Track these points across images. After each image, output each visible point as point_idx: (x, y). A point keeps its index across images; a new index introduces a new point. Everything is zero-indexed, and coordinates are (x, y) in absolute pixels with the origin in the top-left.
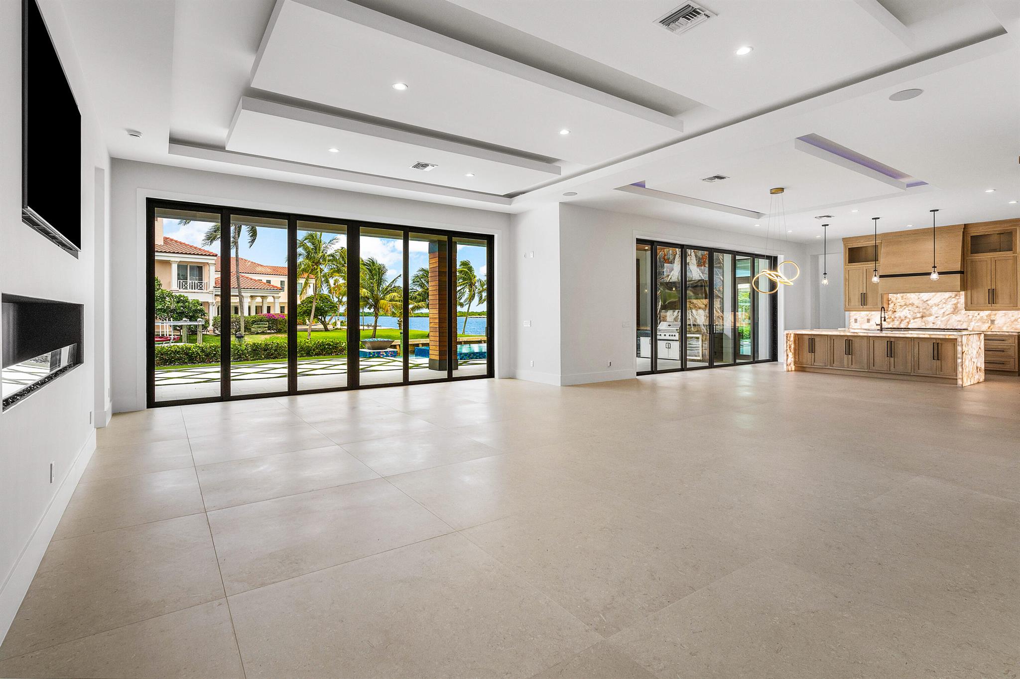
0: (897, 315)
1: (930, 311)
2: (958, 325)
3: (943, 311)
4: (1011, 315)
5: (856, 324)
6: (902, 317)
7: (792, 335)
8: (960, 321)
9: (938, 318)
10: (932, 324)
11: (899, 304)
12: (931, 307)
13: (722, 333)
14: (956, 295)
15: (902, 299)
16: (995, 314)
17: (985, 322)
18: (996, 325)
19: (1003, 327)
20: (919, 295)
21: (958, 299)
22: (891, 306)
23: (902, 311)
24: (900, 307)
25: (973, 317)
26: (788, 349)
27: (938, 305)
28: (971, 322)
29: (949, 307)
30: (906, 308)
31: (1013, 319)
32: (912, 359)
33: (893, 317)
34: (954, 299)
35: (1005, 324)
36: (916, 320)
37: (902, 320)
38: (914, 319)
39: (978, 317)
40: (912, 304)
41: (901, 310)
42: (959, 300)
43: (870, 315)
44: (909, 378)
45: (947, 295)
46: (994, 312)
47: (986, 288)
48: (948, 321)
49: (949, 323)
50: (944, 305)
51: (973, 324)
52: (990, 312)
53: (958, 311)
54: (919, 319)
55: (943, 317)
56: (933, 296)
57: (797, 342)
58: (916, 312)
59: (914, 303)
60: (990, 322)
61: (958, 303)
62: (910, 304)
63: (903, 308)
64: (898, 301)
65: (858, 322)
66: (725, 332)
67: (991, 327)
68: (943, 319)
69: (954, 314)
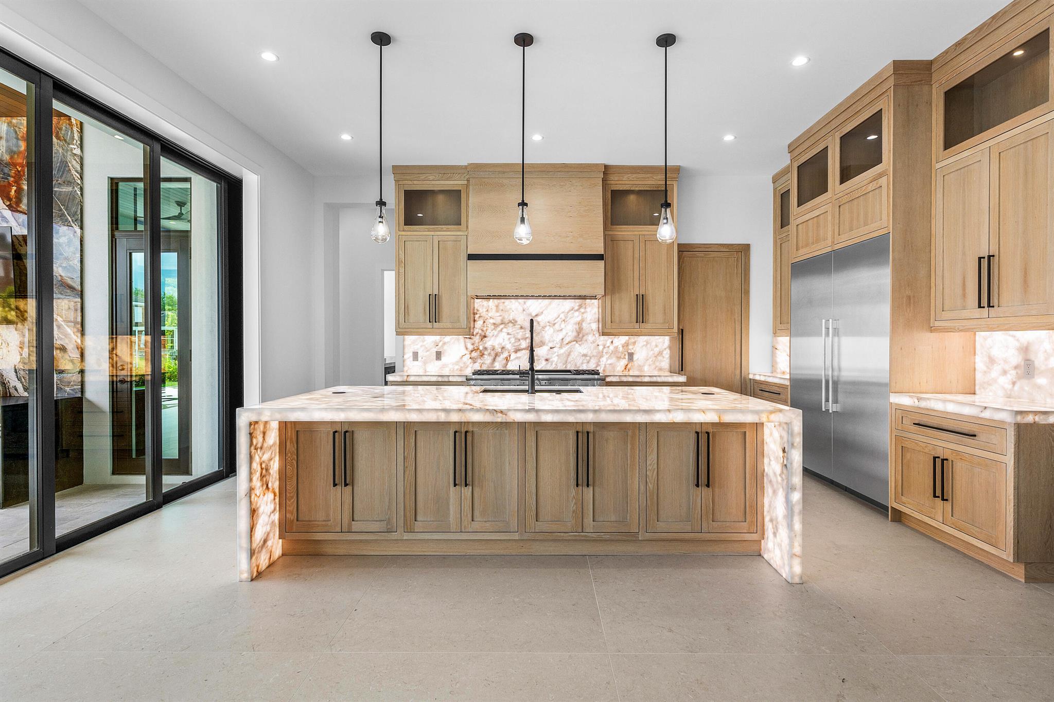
0: (489, 343)
1: (542, 337)
2: (582, 363)
3: (561, 335)
4: (654, 344)
5: (416, 362)
6: (497, 347)
7: (275, 425)
8: (585, 355)
9: (555, 349)
10: (544, 363)
11: (492, 321)
12: (544, 327)
13: (80, 400)
14: (580, 306)
15: (497, 311)
16: (634, 343)
17: (620, 358)
18: (636, 362)
19: (644, 366)
20: (525, 303)
21: (583, 313)
22: (479, 324)
23: (496, 336)
24: (493, 327)
25: (604, 348)
26: (257, 483)
27: (554, 324)
28: (602, 356)
29: (569, 330)
30: (505, 330)
31: (657, 350)
32: (642, 488)
33: (481, 348)
34: (577, 314)
35: (648, 360)
36: (519, 354)
37: (497, 355)
38: (516, 351)
39: (612, 348)
40: (514, 322)
41: (495, 333)
42: (585, 315)
43: (440, 344)
44: (630, 548)
45: (569, 304)
46: (633, 339)
47: (632, 293)
48: (569, 355)
49: (569, 360)
50: (563, 326)
51: (604, 359)
52: (627, 338)
53: (583, 336)
54: (524, 351)
55: (561, 347)
56: (547, 307)
57: (291, 447)
58: (519, 336)
59: (516, 319)
60: (627, 357)
61: (583, 320)
62: (510, 322)
63: (499, 329)
64: (490, 315)
65: (420, 359)
66: (90, 394)
67: (629, 366)
68: (562, 351)
69: (577, 342)
